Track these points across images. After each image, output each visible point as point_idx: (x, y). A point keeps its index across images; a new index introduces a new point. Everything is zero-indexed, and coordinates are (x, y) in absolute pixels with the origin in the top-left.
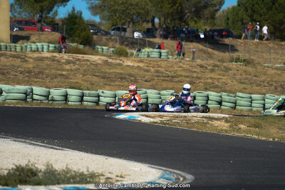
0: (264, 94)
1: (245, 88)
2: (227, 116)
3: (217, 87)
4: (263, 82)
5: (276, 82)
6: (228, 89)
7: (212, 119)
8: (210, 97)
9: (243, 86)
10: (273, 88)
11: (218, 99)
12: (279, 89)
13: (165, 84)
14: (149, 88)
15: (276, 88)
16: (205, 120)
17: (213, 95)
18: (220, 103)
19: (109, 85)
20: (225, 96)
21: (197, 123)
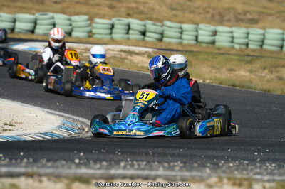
0: (198, 24)
1: (176, 16)
2: (150, 50)
3: (141, 13)
4: (198, 8)
5: (214, 9)
6: (155, 16)
7: (131, 53)
8: (132, 26)
9: (174, 12)
10: (209, 16)
11: (141, 28)
12: (217, 18)
13: (78, 8)
14: (57, 12)
15: (213, 17)
16: (124, 55)
17: (136, 24)
18: (144, 33)
19: (8, 6)
20: (150, 25)
21: (113, 57)
